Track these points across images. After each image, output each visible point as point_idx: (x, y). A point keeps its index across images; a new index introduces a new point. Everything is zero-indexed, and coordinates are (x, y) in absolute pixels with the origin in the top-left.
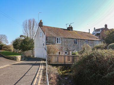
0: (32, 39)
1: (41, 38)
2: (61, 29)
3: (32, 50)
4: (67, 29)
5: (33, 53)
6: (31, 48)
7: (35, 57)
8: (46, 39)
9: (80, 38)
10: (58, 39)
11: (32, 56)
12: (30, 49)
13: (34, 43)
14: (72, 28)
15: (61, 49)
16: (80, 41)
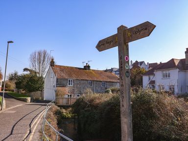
0: (42, 77)
1: (52, 79)
2: (76, 68)
3: (41, 91)
4: (83, 67)
5: (42, 95)
6: (40, 88)
7: (44, 99)
8: (57, 82)
9: (96, 79)
10: (69, 81)
11: (40, 98)
12: (38, 90)
13: (43, 82)
14: (89, 67)
15: (73, 92)
16: (96, 83)
